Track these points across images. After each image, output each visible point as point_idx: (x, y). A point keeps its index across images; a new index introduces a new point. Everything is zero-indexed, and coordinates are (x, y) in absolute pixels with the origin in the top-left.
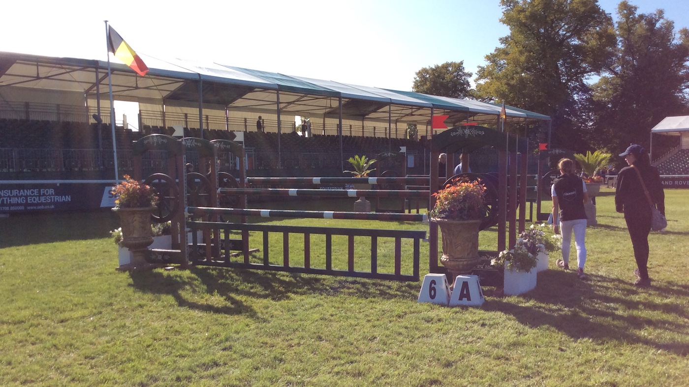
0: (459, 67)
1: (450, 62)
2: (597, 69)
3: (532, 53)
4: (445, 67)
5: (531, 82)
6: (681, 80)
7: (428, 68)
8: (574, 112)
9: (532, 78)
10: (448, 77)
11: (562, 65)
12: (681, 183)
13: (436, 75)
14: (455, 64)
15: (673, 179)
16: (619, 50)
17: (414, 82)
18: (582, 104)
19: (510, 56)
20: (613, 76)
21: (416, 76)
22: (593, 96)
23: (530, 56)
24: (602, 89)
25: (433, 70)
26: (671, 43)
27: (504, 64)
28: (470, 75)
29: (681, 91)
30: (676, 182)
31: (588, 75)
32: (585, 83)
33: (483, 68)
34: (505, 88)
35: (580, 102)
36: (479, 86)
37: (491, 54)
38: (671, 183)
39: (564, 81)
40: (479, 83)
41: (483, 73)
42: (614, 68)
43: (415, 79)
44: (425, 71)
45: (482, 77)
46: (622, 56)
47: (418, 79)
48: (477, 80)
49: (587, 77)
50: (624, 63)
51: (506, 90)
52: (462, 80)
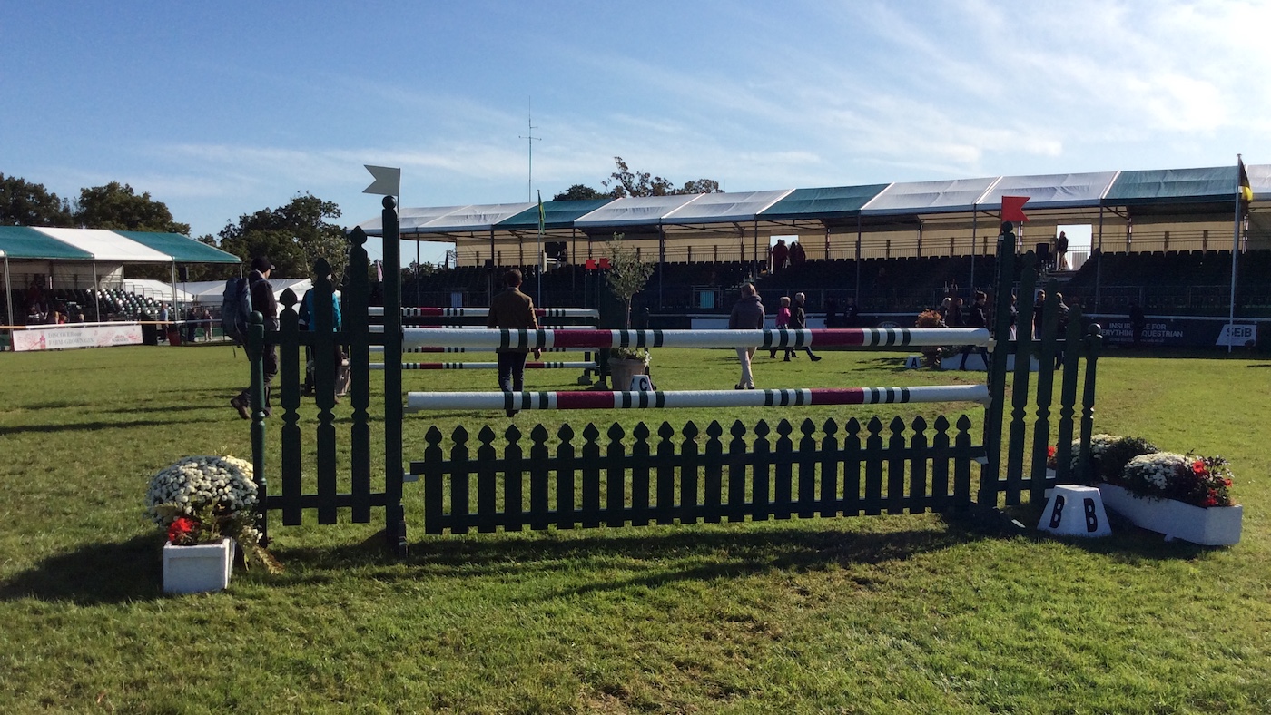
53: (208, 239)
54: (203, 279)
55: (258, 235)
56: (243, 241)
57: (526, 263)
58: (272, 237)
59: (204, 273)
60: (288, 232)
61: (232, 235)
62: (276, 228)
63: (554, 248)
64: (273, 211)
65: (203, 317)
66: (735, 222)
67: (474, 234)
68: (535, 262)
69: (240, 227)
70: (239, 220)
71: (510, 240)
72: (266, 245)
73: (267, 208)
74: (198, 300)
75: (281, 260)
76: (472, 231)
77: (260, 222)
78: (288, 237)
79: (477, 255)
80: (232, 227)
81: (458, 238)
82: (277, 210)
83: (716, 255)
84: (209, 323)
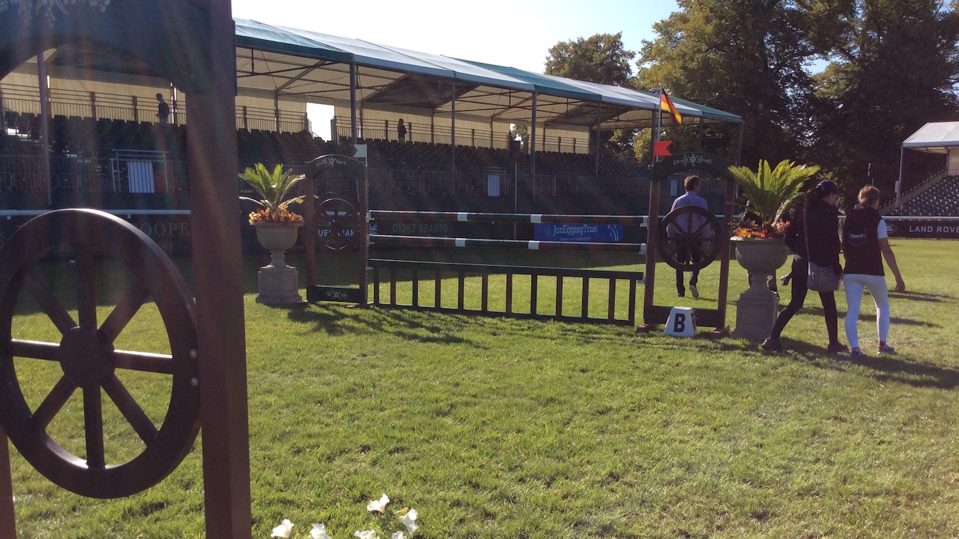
0: (614, 42)
1: (601, 34)
2: (822, 49)
3: (724, 20)
4: (595, 42)
5: (721, 65)
6: (951, 69)
7: (567, 42)
8: (785, 114)
9: (722, 59)
10: (597, 57)
11: (769, 42)
12: (946, 229)
13: (580, 53)
14: (609, 37)
15: (935, 224)
16: (858, 20)
17: (547, 64)
18: (799, 104)
19: (690, 25)
20: (848, 62)
21: (549, 55)
22: (815, 91)
23: (722, 25)
24: (830, 82)
25: (575, 45)
26: (937, 12)
27: (682, 37)
28: (632, 55)
29: (950, 85)
30: (939, 229)
31: (810, 59)
32: (804, 71)
33: (651, 43)
34: (678, 73)
35: (796, 99)
36: (643, 72)
37: (662, 21)
38: (930, 229)
39: (772, 67)
40: (643, 66)
41: (650, 51)
42: (850, 49)
43: (548, 59)
44: (562, 46)
45: (648, 57)
46: (862, 31)
47: (552, 59)
48: (641, 63)
49: (807, 61)
50: (864, 41)
51: (682, 78)
52: (620, 63)
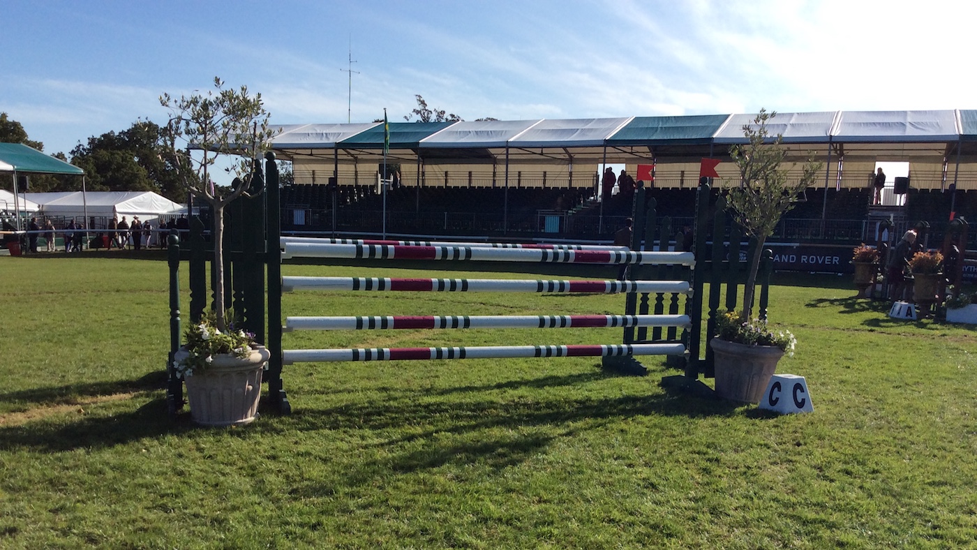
53: (61, 156)
54: (54, 190)
55: (104, 154)
56: (91, 158)
57: (361, 183)
58: (116, 156)
59: (55, 185)
60: (130, 152)
61: (82, 154)
62: (119, 148)
63: (388, 169)
64: (117, 134)
65: (46, 227)
66: (565, 148)
67: (314, 152)
68: (369, 182)
69: (88, 147)
70: (87, 141)
71: (346, 160)
72: (110, 163)
73: (112, 131)
74: (44, 209)
75: (123, 176)
76: (312, 149)
77: (106, 143)
78: (129, 156)
79: (314, 174)
80: (81, 147)
81: (295, 157)
82: (120, 133)
83: (545, 180)
84: (51, 233)
